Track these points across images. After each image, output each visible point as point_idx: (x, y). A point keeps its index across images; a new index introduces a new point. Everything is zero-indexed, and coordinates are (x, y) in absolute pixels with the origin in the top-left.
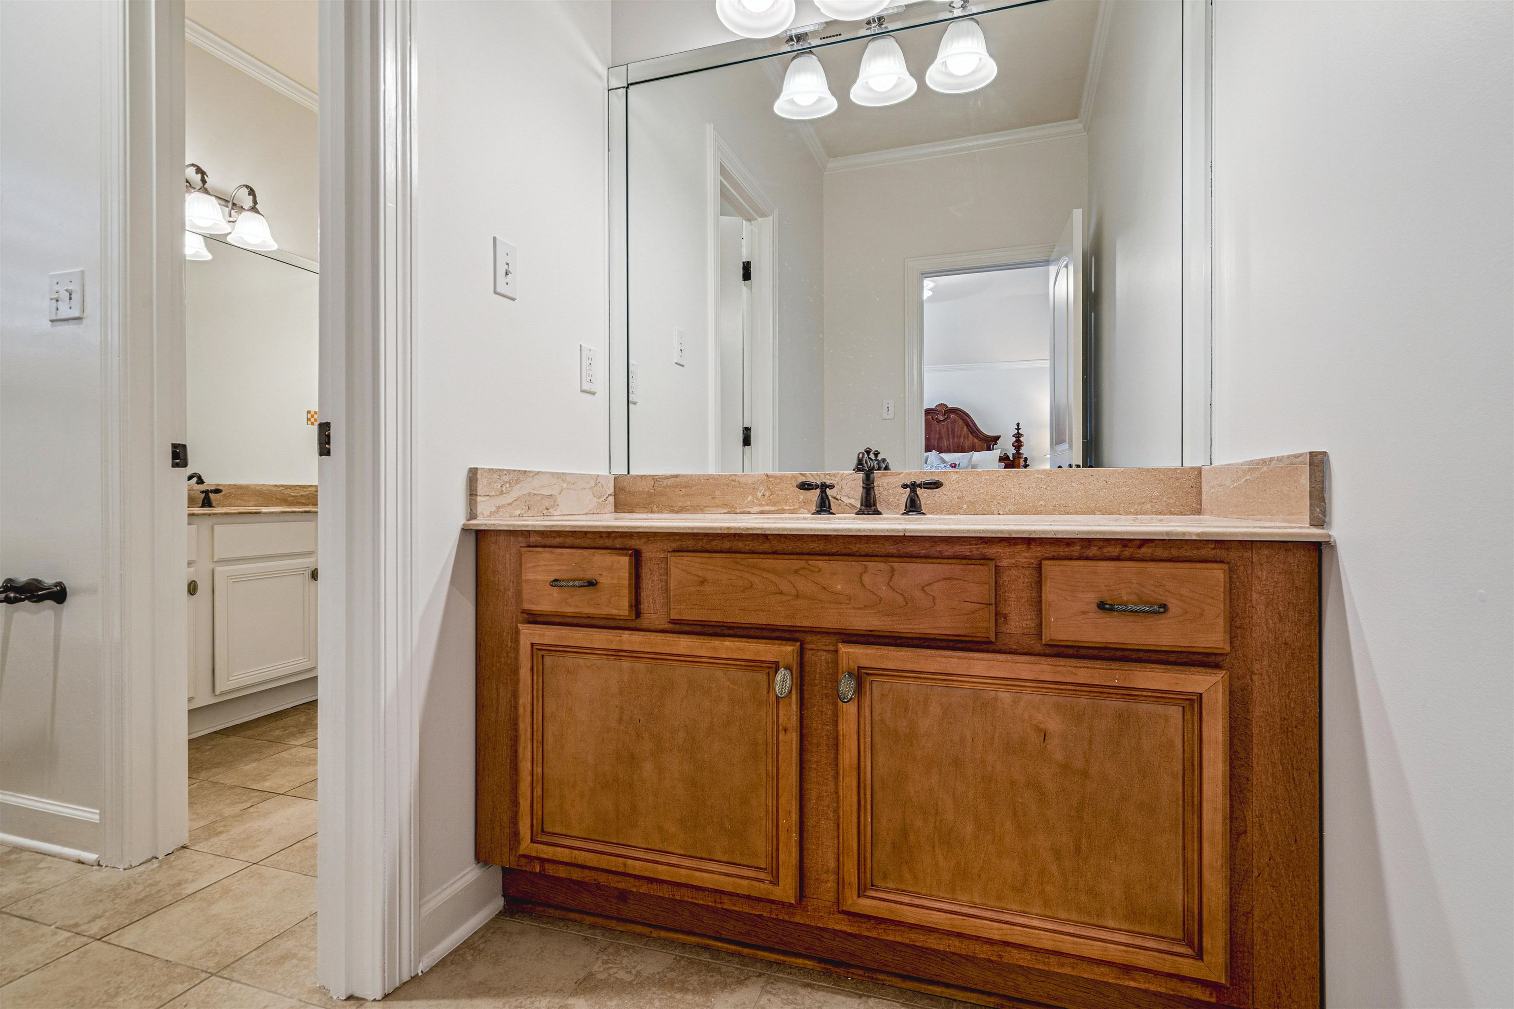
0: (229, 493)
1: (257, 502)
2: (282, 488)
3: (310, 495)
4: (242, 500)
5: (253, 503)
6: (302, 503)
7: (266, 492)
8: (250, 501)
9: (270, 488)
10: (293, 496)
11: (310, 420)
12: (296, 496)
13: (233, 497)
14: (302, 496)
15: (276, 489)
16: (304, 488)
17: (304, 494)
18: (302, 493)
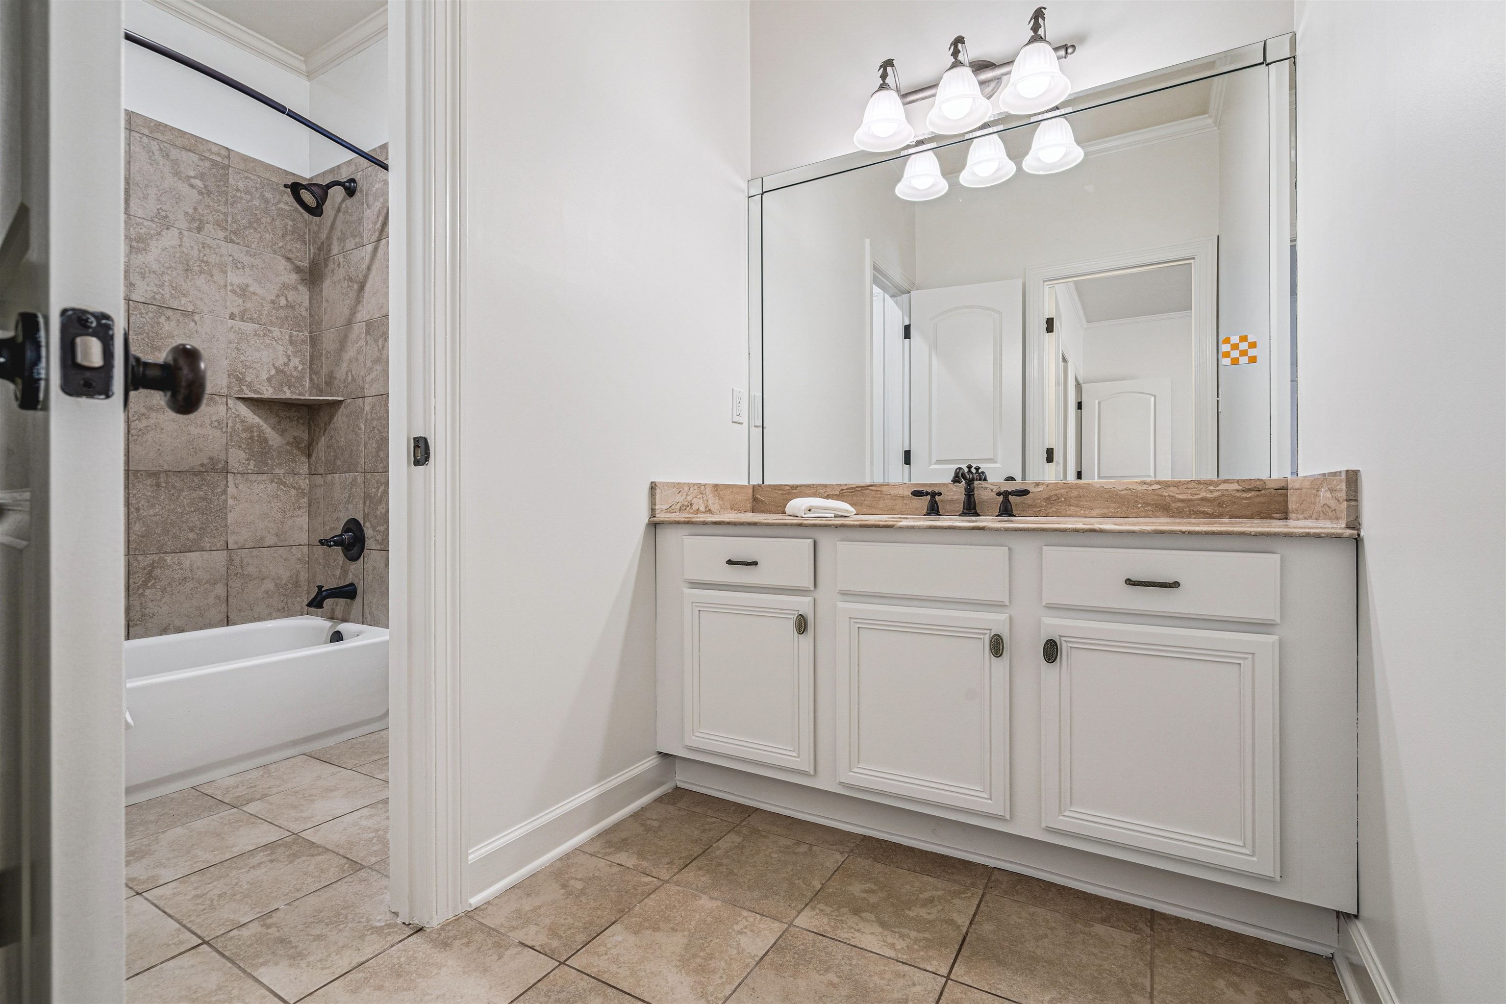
0: (1056, 495)
1: (1105, 511)
2: (1158, 487)
3: (1225, 499)
4: (1077, 506)
5: (1098, 511)
6: (1204, 512)
7: (1124, 492)
8: (1092, 509)
9: (1131, 487)
10: (1183, 501)
11: (1237, 359)
12: (1190, 500)
13: (1061, 502)
14: (1203, 499)
15: (1145, 487)
16: (1210, 485)
17: (1209, 495)
18: (1203, 494)
